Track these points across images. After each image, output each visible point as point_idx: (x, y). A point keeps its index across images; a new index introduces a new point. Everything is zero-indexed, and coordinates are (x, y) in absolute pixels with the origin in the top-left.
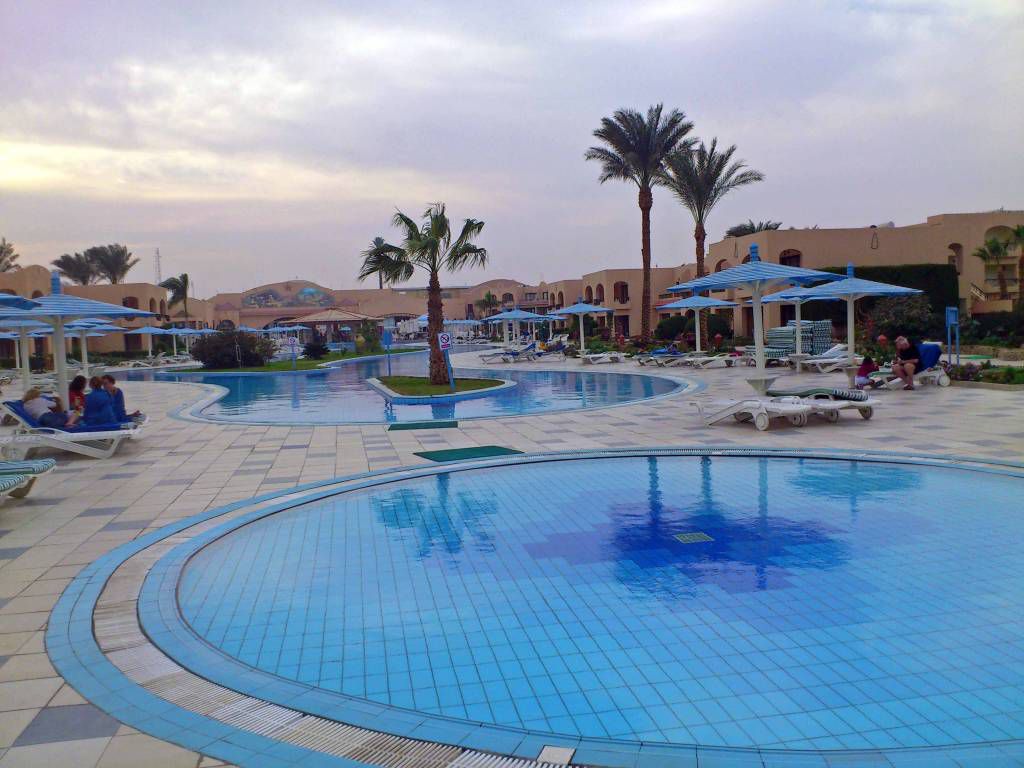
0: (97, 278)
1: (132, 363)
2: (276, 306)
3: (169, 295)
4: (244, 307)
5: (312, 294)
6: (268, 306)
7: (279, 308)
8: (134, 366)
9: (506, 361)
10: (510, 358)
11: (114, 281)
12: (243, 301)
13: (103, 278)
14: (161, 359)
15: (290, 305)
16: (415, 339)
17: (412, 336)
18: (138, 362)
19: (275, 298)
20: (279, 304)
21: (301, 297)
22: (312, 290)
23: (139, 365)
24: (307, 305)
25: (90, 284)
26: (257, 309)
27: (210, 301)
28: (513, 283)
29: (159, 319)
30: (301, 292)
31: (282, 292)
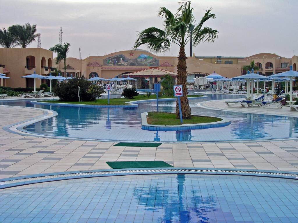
0: (14, 44)
1: (23, 95)
2: (123, 65)
3: (55, 55)
4: (105, 65)
5: (146, 59)
6: (119, 65)
7: (126, 66)
8: (25, 97)
9: (243, 106)
10: (246, 104)
11: (24, 46)
12: (105, 61)
13: (18, 44)
14: (41, 94)
15: (132, 64)
16: (204, 89)
17: (202, 87)
18: (27, 95)
19: (123, 60)
20: (126, 64)
21: (139, 60)
22: (145, 56)
23: (28, 97)
24: (142, 65)
25: (10, 47)
26: (112, 66)
27: (85, 60)
28: (274, 55)
29: (47, 70)
30: (139, 57)
31: (127, 56)
